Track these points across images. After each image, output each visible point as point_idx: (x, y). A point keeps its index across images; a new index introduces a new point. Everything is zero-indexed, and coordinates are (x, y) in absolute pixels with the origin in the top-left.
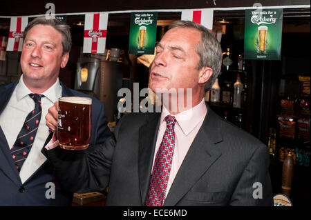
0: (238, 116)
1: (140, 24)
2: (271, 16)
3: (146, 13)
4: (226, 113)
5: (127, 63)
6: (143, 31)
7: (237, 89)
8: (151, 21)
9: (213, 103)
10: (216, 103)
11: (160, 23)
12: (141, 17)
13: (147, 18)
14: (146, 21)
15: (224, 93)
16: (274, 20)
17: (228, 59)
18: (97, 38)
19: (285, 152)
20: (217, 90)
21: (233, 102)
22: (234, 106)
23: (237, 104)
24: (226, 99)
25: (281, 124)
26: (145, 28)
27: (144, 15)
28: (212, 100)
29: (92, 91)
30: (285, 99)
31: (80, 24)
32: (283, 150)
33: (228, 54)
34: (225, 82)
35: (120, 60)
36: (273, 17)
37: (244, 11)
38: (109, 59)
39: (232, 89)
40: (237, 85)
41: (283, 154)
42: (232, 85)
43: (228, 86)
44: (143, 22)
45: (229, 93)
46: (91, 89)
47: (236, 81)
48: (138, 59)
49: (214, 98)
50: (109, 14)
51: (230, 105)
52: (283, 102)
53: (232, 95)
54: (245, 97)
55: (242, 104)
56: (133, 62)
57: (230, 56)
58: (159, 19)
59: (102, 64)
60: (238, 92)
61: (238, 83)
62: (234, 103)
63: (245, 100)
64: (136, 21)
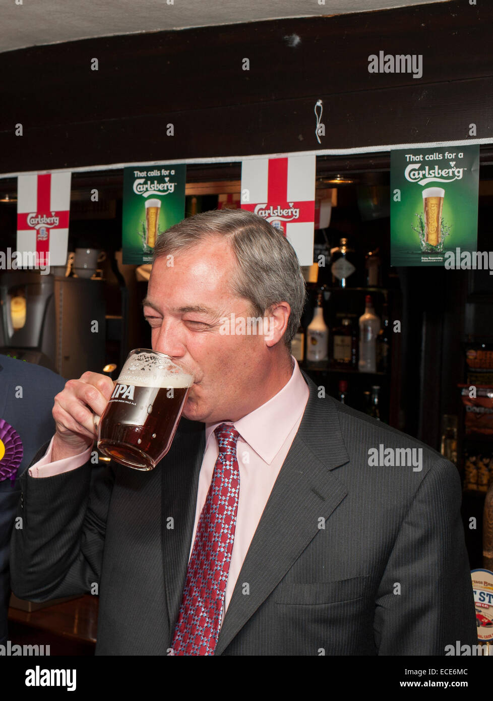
0: (372, 391)
1: (146, 195)
2: (452, 164)
3: (159, 168)
4: (343, 385)
5: (114, 280)
6: (152, 211)
7: (366, 330)
8: (171, 187)
9: (312, 363)
10: (321, 363)
11: (190, 190)
12: (147, 179)
13: (161, 180)
14: (161, 187)
15: (338, 339)
16: (460, 173)
17: (343, 262)
18: (48, 230)
19: (478, 469)
20: (320, 334)
21: (358, 360)
22: (362, 370)
23: (367, 365)
24: (342, 354)
25: (469, 405)
26: (158, 203)
27: (155, 173)
28: (310, 357)
29: (38, 349)
30: (477, 347)
31: (7, 200)
32: (475, 463)
33: (343, 251)
34: (339, 315)
35: (98, 275)
36: (457, 166)
37: (387, 154)
38: (71, 274)
39: (355, 331)
40: (366, 321)
41: (474, 471)
42: (355, 321)
43: (346, 323)
44: (154, 189)
45: (348, 339)
46: (35, 343)
47: (363, 313)
48: (139, 270)
49: (314, 353)
50: (73, 174)
51: (353, 366)
52: (472, 354)
53: (355, 345)
54: (386, 347)
55: (379, 365)
56: (127, 279)
57: (348, 256)
58: (188, 182)
59: (58, 285)
60: (370, 336)
61: (367, 316)
62: (361, 363)
63: (385, 354)
64: (138, 187)
